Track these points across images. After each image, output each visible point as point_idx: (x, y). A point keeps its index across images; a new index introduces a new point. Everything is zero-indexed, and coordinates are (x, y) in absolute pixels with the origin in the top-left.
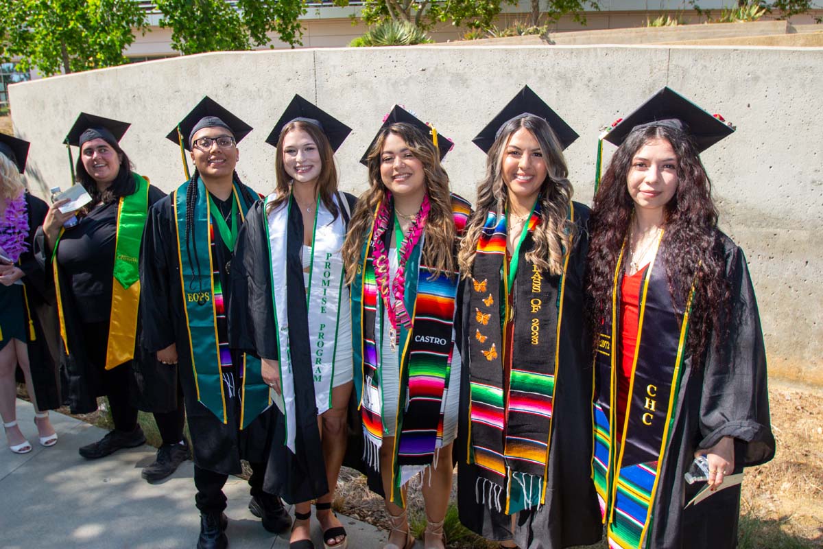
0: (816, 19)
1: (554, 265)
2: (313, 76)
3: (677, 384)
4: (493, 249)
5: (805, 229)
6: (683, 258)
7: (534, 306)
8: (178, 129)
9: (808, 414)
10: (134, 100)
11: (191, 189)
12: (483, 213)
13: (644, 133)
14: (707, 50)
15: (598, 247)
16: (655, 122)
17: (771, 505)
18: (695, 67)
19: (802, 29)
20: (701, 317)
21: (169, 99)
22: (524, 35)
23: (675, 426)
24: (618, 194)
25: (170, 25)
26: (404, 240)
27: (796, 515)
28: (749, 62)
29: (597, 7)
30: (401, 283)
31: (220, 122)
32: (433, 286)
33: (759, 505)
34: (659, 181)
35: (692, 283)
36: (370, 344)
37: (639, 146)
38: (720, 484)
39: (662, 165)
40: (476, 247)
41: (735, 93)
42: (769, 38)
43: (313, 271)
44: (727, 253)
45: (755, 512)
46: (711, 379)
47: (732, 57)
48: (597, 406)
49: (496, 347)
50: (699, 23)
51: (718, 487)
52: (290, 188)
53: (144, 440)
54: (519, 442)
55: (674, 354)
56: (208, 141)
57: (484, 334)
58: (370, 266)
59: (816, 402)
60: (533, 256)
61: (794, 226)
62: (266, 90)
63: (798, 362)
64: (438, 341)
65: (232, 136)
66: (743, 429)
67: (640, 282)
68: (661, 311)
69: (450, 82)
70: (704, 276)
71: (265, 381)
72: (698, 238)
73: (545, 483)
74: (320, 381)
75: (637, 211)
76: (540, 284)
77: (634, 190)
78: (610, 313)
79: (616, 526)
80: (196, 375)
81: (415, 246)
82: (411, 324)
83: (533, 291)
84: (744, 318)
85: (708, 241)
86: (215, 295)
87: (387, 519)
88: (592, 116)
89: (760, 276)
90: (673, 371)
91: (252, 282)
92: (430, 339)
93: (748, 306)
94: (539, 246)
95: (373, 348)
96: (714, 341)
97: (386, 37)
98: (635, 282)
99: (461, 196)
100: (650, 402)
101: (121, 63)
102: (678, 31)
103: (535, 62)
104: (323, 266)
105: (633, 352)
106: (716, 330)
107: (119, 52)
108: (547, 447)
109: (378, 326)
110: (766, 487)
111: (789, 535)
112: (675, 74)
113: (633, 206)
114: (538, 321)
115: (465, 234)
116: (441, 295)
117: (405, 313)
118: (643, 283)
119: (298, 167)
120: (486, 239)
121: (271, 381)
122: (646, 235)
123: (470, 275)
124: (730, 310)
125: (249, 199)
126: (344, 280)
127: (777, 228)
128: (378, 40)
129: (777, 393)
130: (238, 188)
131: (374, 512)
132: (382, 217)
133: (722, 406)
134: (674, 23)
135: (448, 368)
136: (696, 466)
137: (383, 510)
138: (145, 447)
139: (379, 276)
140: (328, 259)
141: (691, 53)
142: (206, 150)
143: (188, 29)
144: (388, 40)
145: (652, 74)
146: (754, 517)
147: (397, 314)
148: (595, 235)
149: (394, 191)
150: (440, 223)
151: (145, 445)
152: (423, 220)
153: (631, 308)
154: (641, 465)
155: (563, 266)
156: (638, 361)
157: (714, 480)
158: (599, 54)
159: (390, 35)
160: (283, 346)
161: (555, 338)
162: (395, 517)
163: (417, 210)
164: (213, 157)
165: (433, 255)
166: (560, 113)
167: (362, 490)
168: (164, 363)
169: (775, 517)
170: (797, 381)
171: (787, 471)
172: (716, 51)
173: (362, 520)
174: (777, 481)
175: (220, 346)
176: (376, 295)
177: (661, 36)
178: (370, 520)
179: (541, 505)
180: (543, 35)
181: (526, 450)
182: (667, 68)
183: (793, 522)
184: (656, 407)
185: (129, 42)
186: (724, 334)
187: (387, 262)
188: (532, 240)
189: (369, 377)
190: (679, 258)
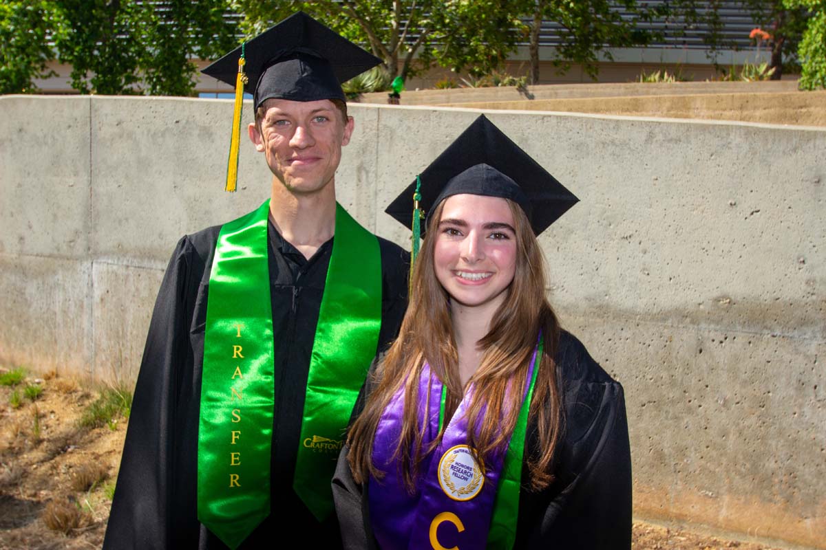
18: (401, 128)
22: (501, 86)
25: (71, 61)
29: (611, 58)
47: (432, 118)
69: (199, 135)
112: (383, 134)
134: (672, 80)
177: (655, 94)
180: (520, 87)
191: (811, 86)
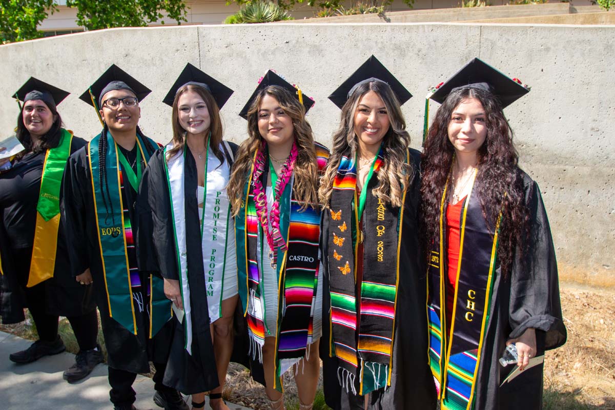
0: (592, 2)
1: (394, 198)
2: (197, 47)
3: (490, 288)
4: (346, 186)
5: (588, 166)
6: (492, 191)
7: (379, 231)
8: (90, 91)
9: (593, 309)
10: (48, 68)
11: (102, 141)
12: (337, 157)
13: (460, 93)
14: (509, 27)
15: (427, 183)
16: (469, 85)
17: (566, 380)
18: (500, 41)
19: (581, 9)
20: (507, 236)
21: (77, 66)
22: (366, 13)
23: (490, 322)
24: (442, 141)
25: (76, 5)
26: (278, 180)
27: (585, 388)
28: (541, 37)
30: (277, 215)
31: (125, 86)
32: (303, 216)
33: (558, 381)
34: (472, 131)
35: (500, 209)
36: (253, 264)
37: (457, 103)
38: (527, 365)
39: (474, 118)
40: (332, 184)
41: (531, 61)
42: (556, 17)
43: (206, 206)
44: (526, 186)
45: (555, 386)
46: (517, 284)
47: (529, 32)
48: (431, 308)
49: (350, 264)
50: (502, 5)
51: (525, 367)
52: (184, 138)
53: (64, 348)
54: (369, 338)
55: (488, 265)
56: (115, 101)
57: (339, 254)
58: (251, 202)
59: (598, 300)
60: (379, 192)
61: (578, 164)
62: (158, 59)
63: (584, 268)
64: (307, 259)
65: (135, 97)
66: (542, 322)
67: (460, 210)
68: (476, 232)
69: (309, 52)
70: (509, 204)
71: (168, 297)
72: (504, 175)
73: (390, 370)
74: (212, 295)
75: (457, 154)
76: (384, 213)
77: (453, 138)
78: (438, 235)
79: (448, 402)
80: (108, 296)
81: (287, 184)
82: (286, 247)
83: (378, 219)
84: (540, 236)
85: (511, 177)
86: (125, 229)
87: (267, 404)
88: (422, 79)
89: (554, 203)
90: (487, 278)
91: (155, 216)
92: (301, 258)
93: (543, 227)
94: (382, 184)
95: (256, 266)
96: (518, 255)
97: (254, 15)
98: (457, 210)
99: (321, 143)
100: (471, 303)
101: (36, 37)
102: (486, 11)
103: (376, 36)
104: (214, 202)
105: (457, 264)
106: (519, 245)
107: (33, 27)
108: (391, 342)
109: (259, 249)
110: (562, 367)
111: (581, 403)
112: (485, 45)
113: (454, 150)
114: (382, 243)
115: (323, 174)
116: (309, 223)
117: (281, 239)
118: (463, 210)
119: (192, 121)
120: (340, 178)
121: (172, 297)
122: (464, 173)
123: (328, 207)
124: (529, 230)
125: (150, 148)
126: (231, 213)
127: (566, 165)
128: (247, 17)
129: (569, 294)
130: (141, 139)
131: (256, 399)
132: (259, 161)
133: (525, 305)
134: (483, 4)
135: (316, 280)
136: (508, 352)
137: (263, 397)
138: (65, 354)
139: (259, 209)
140: (218, 196)
141: (497, 29)
142: (114, 108)
143: (91, 8)
144: (256, 17)
145: (468, 46)
146: (554, 390)
147: (274, 239)
148: (426, 174)
149: (269, 141)
150: (306, 165)
151: (65, 352)
152: (292, 163)
153: (454, 230)
154: (465, 353)
155: (402, 200)
156: (461, 272)
157: (522, 363)
158: (426, 30)
159: (258, 13)
160: (183, 268)
161: (396, 256)
162: (274, 402)
163: (288, 155)
164: (120, 114)
165: (302, 191)
166: (397, 76)
167: (246, 382)
168: (82, 283)
169: (570, 390)
170: (584, 283)
171: (578, 354)
172: (516, 27)
173: (247, 406)
174: (571, 362)
175: (130, 271)
176: (257, 224)
177: (473, 15)
178: (253, 406)
179: (388, 387)
180: (380, 13)
181: (375, 345)
182: (479, 41)
183: (584, 393)
184: (475, 307)
185: (42, 19)
186: (525, 249)
187: (265, 197)
188: (377, 179)
189: (253, 290)
190: (489, 191)
191: (608, 5)
